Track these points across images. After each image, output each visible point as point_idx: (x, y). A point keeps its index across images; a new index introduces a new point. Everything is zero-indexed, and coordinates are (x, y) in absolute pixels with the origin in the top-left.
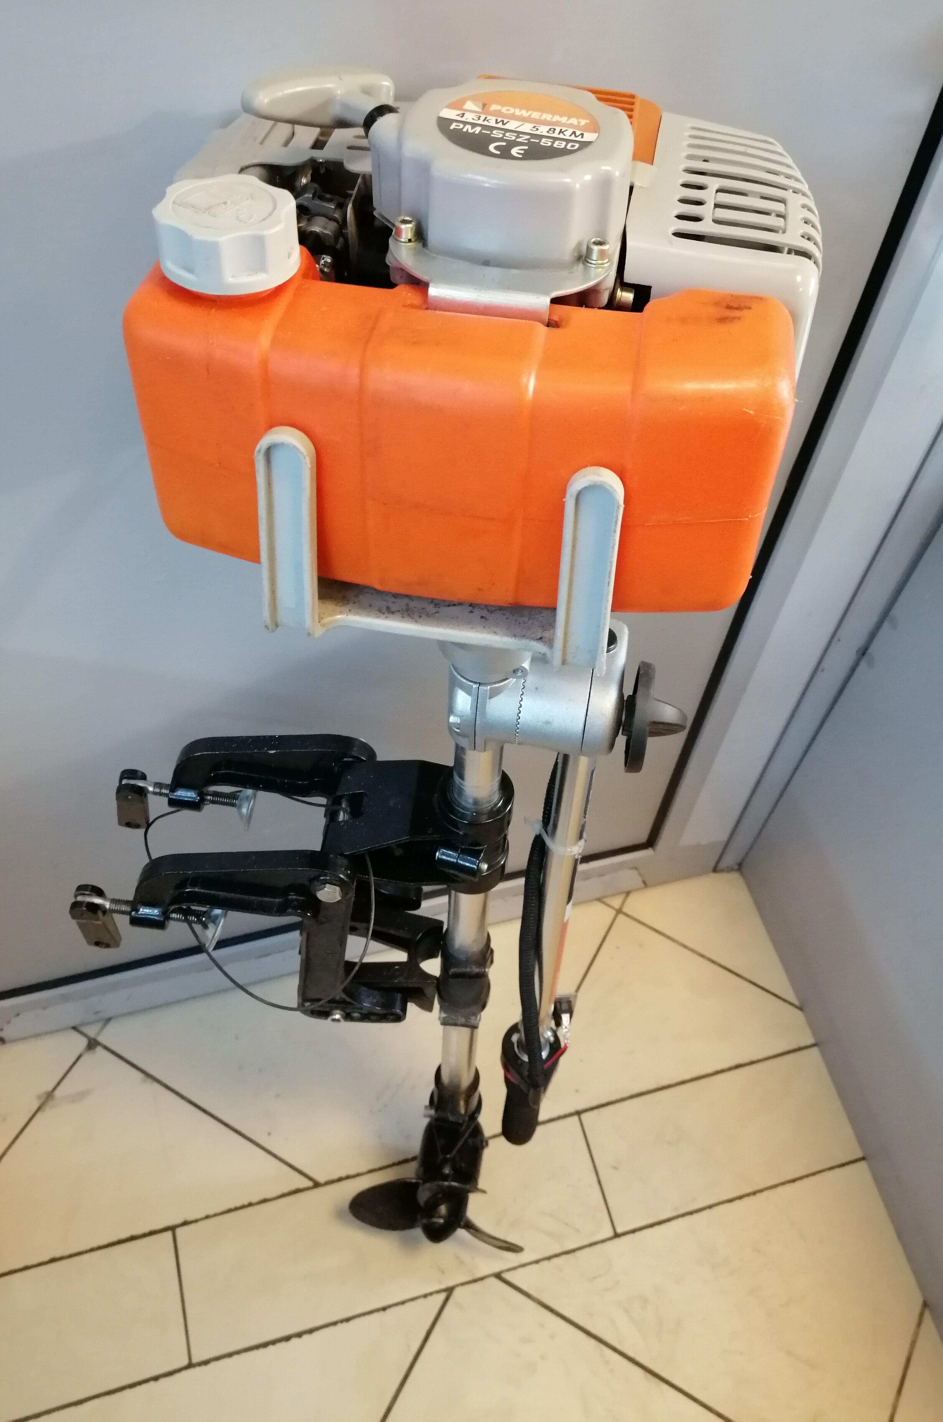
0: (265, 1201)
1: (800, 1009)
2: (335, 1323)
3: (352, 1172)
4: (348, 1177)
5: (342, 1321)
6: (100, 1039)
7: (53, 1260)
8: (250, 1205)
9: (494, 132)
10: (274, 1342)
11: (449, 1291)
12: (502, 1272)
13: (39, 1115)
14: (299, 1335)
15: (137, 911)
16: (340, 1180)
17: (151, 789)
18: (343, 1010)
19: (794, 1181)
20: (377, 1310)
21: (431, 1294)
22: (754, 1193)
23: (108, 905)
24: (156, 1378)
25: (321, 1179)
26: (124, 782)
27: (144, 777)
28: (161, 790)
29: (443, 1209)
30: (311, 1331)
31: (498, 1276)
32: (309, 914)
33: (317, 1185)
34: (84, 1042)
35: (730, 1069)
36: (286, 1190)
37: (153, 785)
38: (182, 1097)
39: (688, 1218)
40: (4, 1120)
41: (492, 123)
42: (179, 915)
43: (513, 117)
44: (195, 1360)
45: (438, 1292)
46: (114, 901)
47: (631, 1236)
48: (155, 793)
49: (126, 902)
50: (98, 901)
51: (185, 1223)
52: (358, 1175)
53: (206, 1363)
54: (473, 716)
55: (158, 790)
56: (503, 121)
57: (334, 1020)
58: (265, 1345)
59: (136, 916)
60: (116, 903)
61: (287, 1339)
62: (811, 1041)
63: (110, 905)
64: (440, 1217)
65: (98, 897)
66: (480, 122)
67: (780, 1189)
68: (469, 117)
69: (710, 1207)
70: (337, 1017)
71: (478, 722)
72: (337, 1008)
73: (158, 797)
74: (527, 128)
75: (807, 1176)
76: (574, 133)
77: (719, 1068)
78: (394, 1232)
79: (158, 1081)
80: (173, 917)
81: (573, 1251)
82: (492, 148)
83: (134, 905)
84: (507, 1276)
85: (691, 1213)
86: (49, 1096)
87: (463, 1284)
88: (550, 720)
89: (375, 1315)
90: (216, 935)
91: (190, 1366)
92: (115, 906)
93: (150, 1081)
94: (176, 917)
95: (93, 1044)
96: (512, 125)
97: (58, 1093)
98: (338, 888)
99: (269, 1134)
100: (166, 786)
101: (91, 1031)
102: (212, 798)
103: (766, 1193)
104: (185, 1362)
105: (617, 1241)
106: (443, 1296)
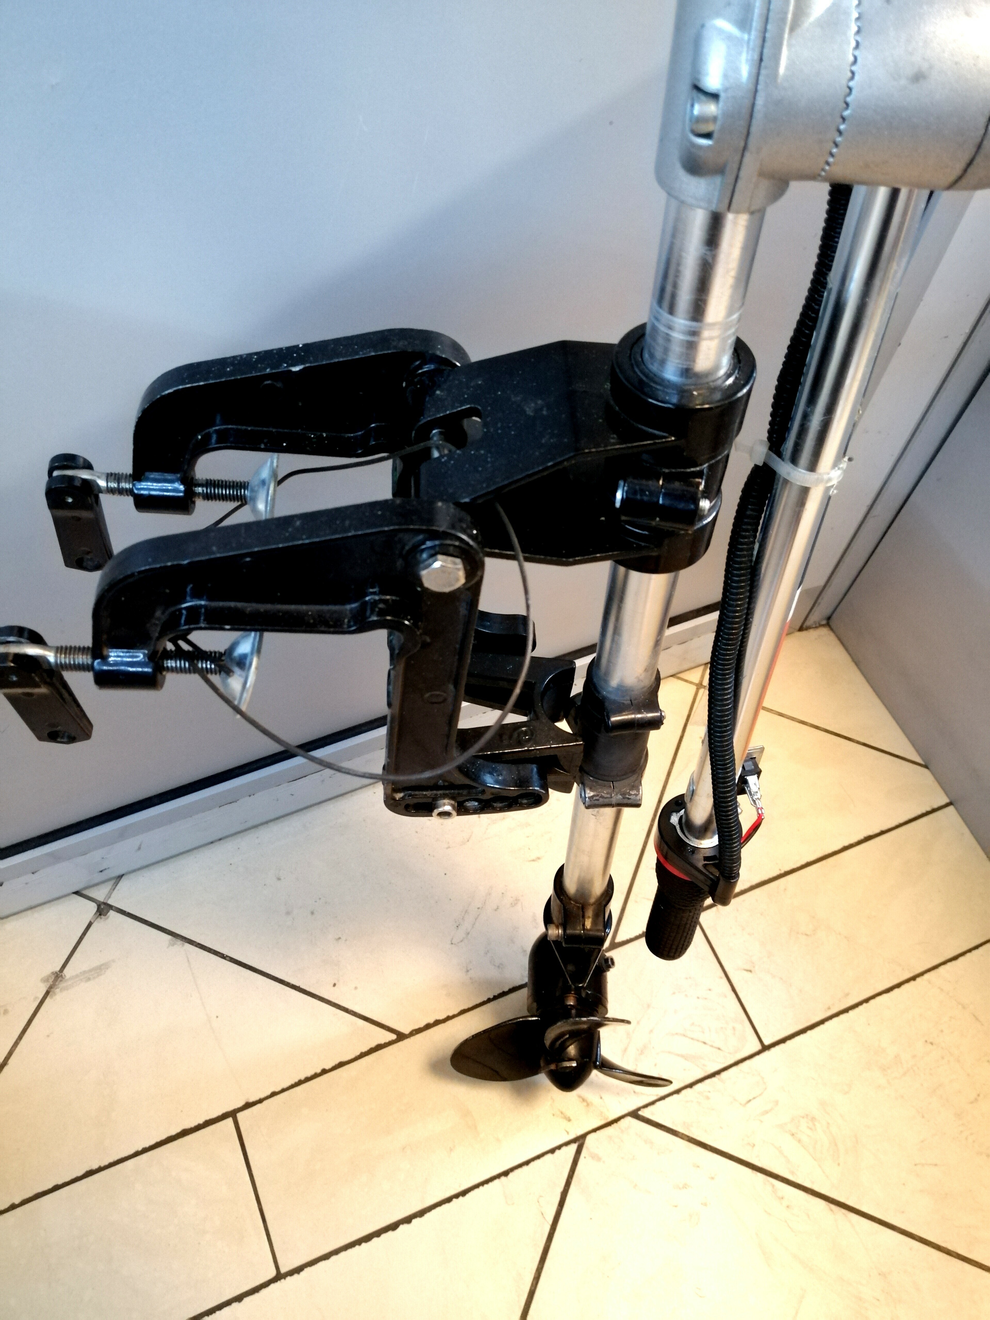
0: (341, 1065)
1: (926, 767)
2: (449, 1200)
3: (442, 1017)
4: (437, 1023)
5: (457, 1196)
6: (110, 902)
7: (90, 1173)
8: (324, 1072)
10: (378, 1233)
11: (580, 1141)
12: (639, 1109)
13: (48, 1000)
14: (408, 1220)
15: (104, 658)
16: (428, 1027)
17: (102, 483)
18: (453, 798)
19: (955, 958)
20: (498, 1176)
21: (559, 1147)
22: (914, 978)
23: (51, 657)
24: (239, 1298)
25: (407, 1031)
26: (56, 473)
27: (88, 466)
28: (119, 483)
29: (572, 1050)
30: (421, 1213)
31: (635, 1114)
32: (407, 622)
33: (401, 1037)
34: (93, 907)
35: (859, 843)
36: (365, 1049)
37: (104, 477)
38: (223, 956)
39: (843, 1017)
40: (6, 1012)
42: (178, 662)
44: (283, 1270)
45: (567, 1144)
46: (60, 650)
47: (782, 1046)
48: (111, 491)
49: (82, 650)
50: (33, 650)
51: (248, 1105)
52: (449, 1018)
53: (298, 1270)
54: (751, 86)
55: (113, 485)
57: (441, 814)
58: (367, 1238)
59: (105, 668)
60: (65, 654)
61: (394, 1227)
62: (946, 800)
63: (56, 657)
64: (571, 1060)
65: (32, 645)
67: (942, 969)
69: (867, 1001)
70: (448, 808)
71: (760, 101)
72: (444, 796)
73: (117, 498)
75: (970, 951)
77: (846, 843)
78: (507, 1082)
79: (191, 942)
80: (169, 665)
81: (718, 1073)
83: (97, 651)
84: (644, 1113)
85: (846, 1011)
86: (58, 976)
87: (595, 1130)
88: (925, 66)
89: (496, 1182)
90: (248, 684)
91: (279, 1277)
92: (65, 658)
93: (179, 942)
94: (174, 665)
95: (103, 909)
97: (68, 972)
98: (458, 561)
99: (334, 985)
100: (127, 478)
101: (100, 894)
102: (205, 489)
103: (926, 976)
104: (272, 1273)
105: (766, 1054)
106: (574, 1147)
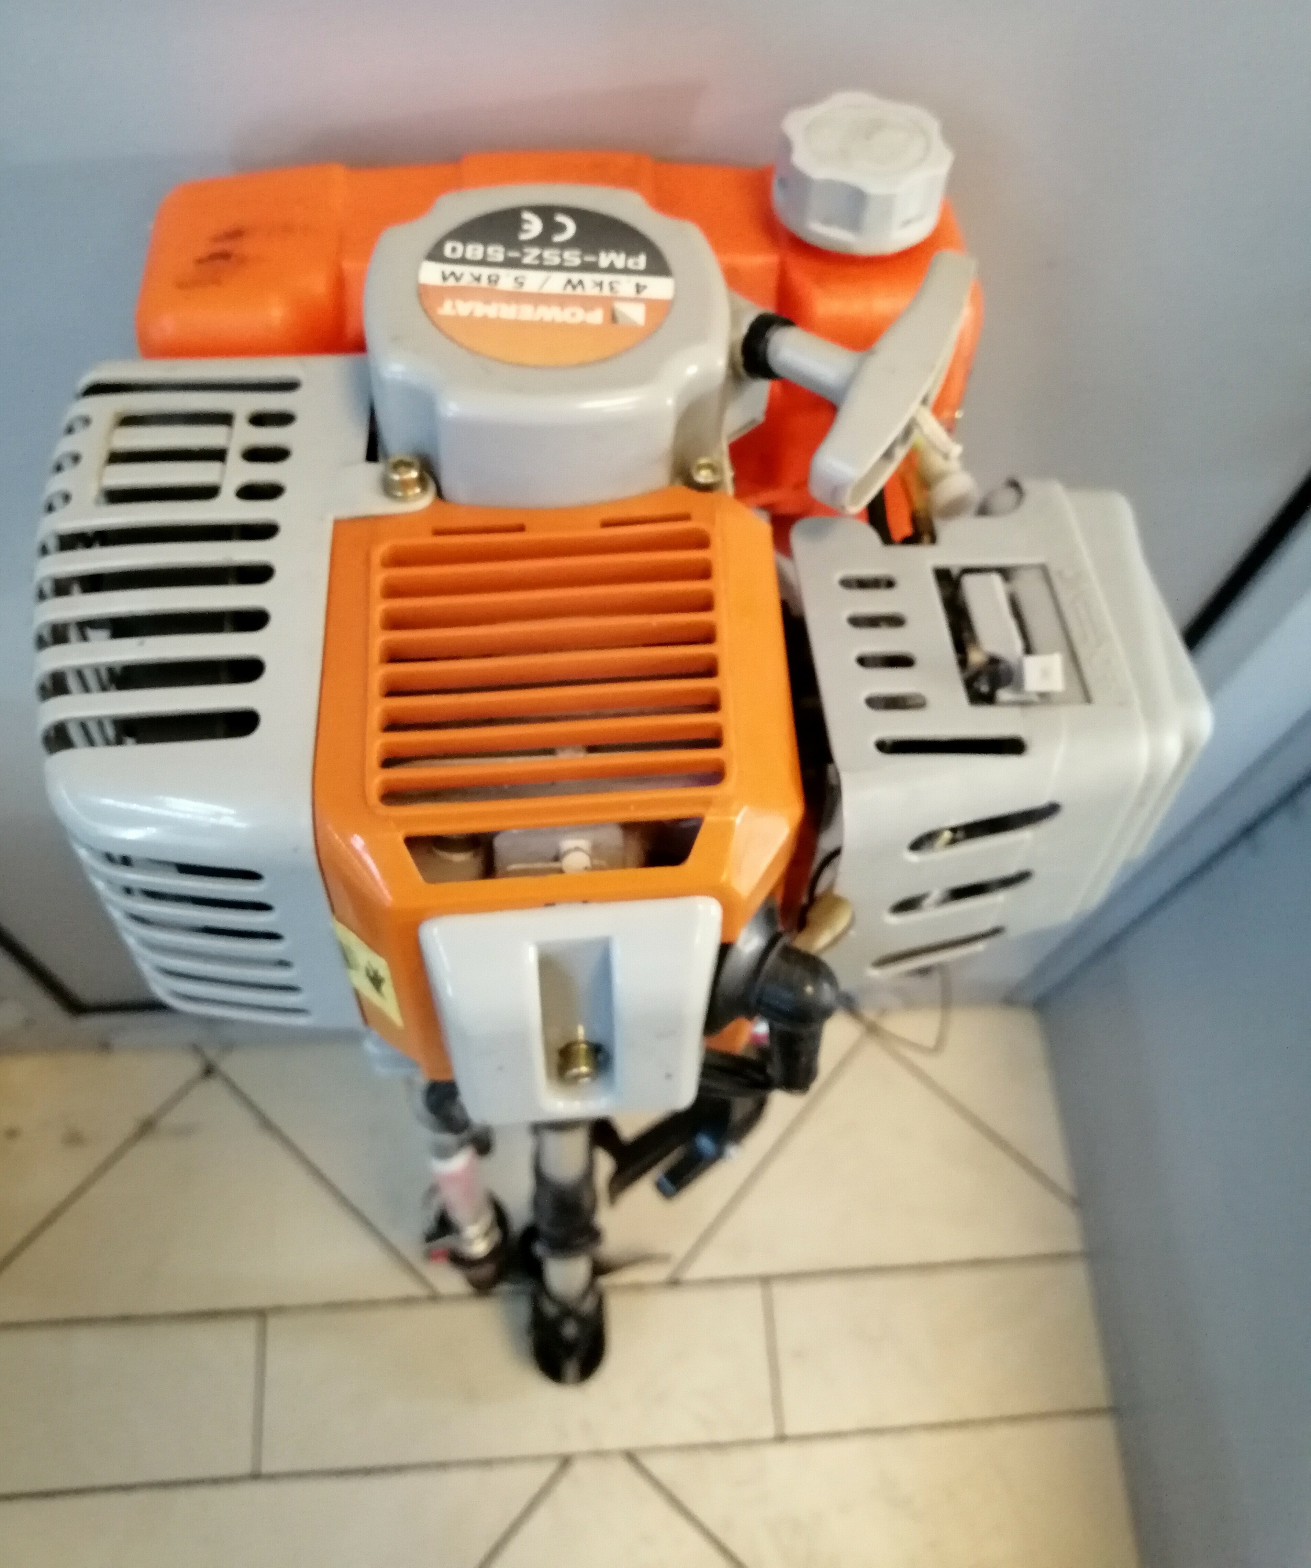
0: (373, 1302)
2: (427, 1467)
5: (436, 1466)
6: (220, 1065)
8: (355, 1303)
9: (577, 262)
10: (353, 1473)
11: (565, 1461)
12: (633, 1451)
14: (383, 1471)
19: (1014, 1419)
20: (479, 1463)
22: (962, 1424)
24: (215, 1482)
25: (443, 1293)
30: (397, 1469)
31: (628, 1455)
33: (436, 1296)
35: (966, 1264)
38: (301, 1157)
39: (872, 1437)
41: (589, 278)
43: (561, 300)
44: (263, 1472)
45: (553, 1458)
47: (798, 1443)
51: (278, 1309)
53: (274, 1477)
56: (574, 287)
58: (342, 1473)
61: (369, 1472)
62: (1079, 1248)
66: (607, 278)
67: (995, 1426)
68: (626, 285)
74: (534, 281)
75: (1032, 1417)
76: (458, 279)
79: (277, 1132)
81: (724, 1445)
82: (571, 228)
84: (638, 1457)
85: (877, 1432)
86: (151, 1124)
87: (583, 1456)
89: (476, 1468)
91: (256, 1477)
93: (267, 1129)
95: (211, 1070)
96: (556, 282)
97: (162, 1123)
106: (557, 1464)
